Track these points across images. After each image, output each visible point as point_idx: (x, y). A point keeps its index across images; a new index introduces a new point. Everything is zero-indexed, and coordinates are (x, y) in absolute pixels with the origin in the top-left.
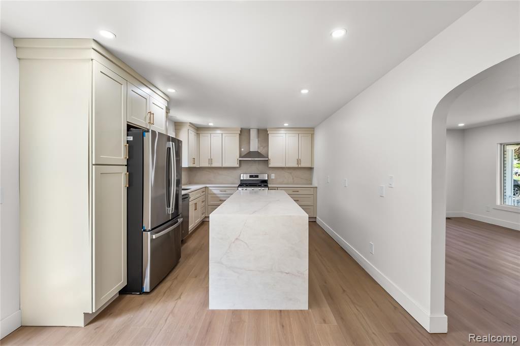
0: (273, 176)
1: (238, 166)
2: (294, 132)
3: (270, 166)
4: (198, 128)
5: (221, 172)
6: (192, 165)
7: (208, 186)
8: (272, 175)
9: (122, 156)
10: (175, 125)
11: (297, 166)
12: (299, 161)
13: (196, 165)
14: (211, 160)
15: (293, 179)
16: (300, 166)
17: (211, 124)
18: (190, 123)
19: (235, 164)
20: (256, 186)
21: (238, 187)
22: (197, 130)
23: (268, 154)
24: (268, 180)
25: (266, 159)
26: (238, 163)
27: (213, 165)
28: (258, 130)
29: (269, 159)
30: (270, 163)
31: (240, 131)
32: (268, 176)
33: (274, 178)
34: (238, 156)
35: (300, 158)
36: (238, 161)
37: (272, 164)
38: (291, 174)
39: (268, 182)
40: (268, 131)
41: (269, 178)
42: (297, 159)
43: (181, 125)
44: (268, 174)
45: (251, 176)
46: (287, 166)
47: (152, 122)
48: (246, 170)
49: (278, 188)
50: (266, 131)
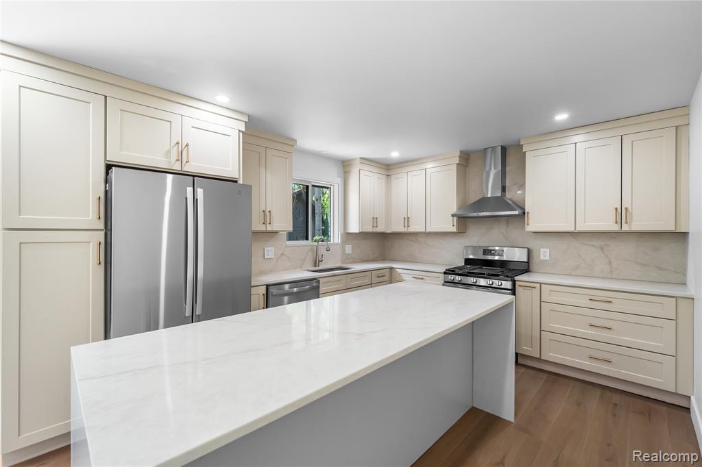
0: (544, 254)
1: (454, 229)
3: (529, 228)
4: (388, 165)
5: (430, 241)
6: (369, 229)
7: (394, 266)
8: (542, 250)
9: (90, 215)
10: (344, 166)
11: (616, 228)
12: (621, 214)
13: (380, 229)
14: (407, 220)
15: (610, 263)
16: (625, 228)
17: (395, 155)
18: (361, 158)
19: (450, 226)
20: (484, 274)
21: (445, 273)
22: (388, 168)
23: (524, 201)
24: (528, 262)
25: (516, 213)
26: (455, 224)
27: (413, 229)
28: (504, 149)
29: (524, 213)
30: (529, 222)
31: (459, 157)
32: (529, 252)
33: (547, 258)
34: (454, 210)
35: (627, 206)
36: (455, 218)
37: (534, 224)
38: (602, 249)
39: (531, 268)
40: (522, 145)
41: (535, 258)
42: (616, 209)
43: (351, 165)
44: (529, 249)
45: (486, 252)
46: (578, 229)
47: (185, 160)
48: (477, 240)
49: (541, 284)
50: (519, 147)
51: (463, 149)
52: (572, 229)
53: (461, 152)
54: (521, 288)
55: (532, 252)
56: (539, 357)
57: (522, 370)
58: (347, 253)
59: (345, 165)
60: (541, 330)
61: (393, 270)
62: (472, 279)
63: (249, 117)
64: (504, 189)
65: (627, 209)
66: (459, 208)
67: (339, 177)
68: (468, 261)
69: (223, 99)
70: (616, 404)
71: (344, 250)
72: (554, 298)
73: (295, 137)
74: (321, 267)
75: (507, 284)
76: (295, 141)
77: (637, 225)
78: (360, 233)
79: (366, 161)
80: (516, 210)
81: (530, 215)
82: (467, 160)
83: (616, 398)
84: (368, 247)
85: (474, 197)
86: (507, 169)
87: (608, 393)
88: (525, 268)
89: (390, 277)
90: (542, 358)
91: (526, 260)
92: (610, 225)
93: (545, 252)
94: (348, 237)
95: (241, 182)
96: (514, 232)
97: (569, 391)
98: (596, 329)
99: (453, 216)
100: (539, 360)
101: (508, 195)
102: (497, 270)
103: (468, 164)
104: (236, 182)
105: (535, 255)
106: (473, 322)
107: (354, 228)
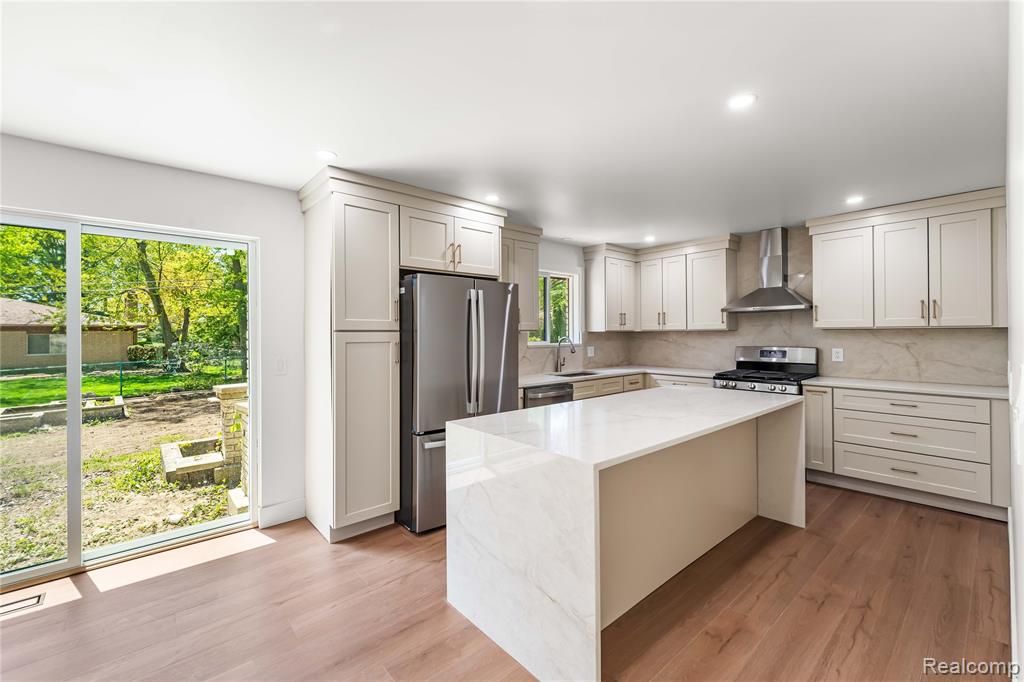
0: (836, 354)
1: (724, 327)
2: (902, 217)
3: (817, 325)
4: (637, 250)
5: (691, 341)
6: (617, 327)
7: (648, 371)
8: (834, 350)
9: (390, 318)
10: (584, 253)
11: (923, 323)
12: (929, 307)
13: (628, 327)
14: (662, 317)
15: (918, 364)
16: (934, 323)
17: (650, 239)
18: (607, 244)
19: (718, 322)
20: (763, 378)
21: (714, 378)
22: (636, 254)
23: (812, 292)
24: (817, 365)
25: (802, 307)
26: (725, 320)
27: (668, 327)
28: (785, 231)
29: (812, 307)
30: (819, 318)
31: (730, 241)
32: (818, 353)
33: (841, 359)
34: (724, 304)
35: (934, 298)
36: (725, 314)
37: (823, 320)
38: (908, 348)
39: (820, 372)
40: (808, 228)
41: (825, 359)
42: (923, 302)
43: (593, 252)
44: (817, 350)
45: (763, 353)
46: (879, 324)
47: (457, 260)
48: (753, 338)
49: (833, 388)
50: (803, 229)
51: (733, 232)
52: (870, 325)
53: (732, 235)
54: (809, 394)
55: (822, 351)
56: (831, 471)
57: (812, 487)
58: (589, 355)
59: (587, 253)
60: (833, 441)
61: (647, 376)
62: (749, 384)
63: (509, 211)
64: (785, 278)
65: (935, 302)
66: (730, 302)
67: (579, 266)
68: (740, 365)
69: (493, 198)
70: (921, 518)
71: (586, 353)
72: (849, 404)
73: (541, 226)
74: (563, 372)
75: (793, 389)
76: (541, 230)
77: (947, 320)
78: (607, 332)
79: (613, 247)
80: (801, 304)
81: (819, 310)
82: (738, 244)
83: (922, 513)
84: (612, 349)
85: (747, 289)
86: (789, 254)
87: (914, 509)
88: (814, 371)
89: (644, 383)
90: (836, 472)
91: (814, 362)
92: (916, 321)
93: (838, 353)
94: (590, 337)
95: (500, 280)
96: (798, 330)
97: (867, 506)
98: (901, 437)
99: (723, 310)
100: (833, 475)
101: (791, 285)
102: (780, 374)
103: (739, 247)
104: (496, 280)
105: (825, 356)
106: (757, 418)
107: (599, 325)
